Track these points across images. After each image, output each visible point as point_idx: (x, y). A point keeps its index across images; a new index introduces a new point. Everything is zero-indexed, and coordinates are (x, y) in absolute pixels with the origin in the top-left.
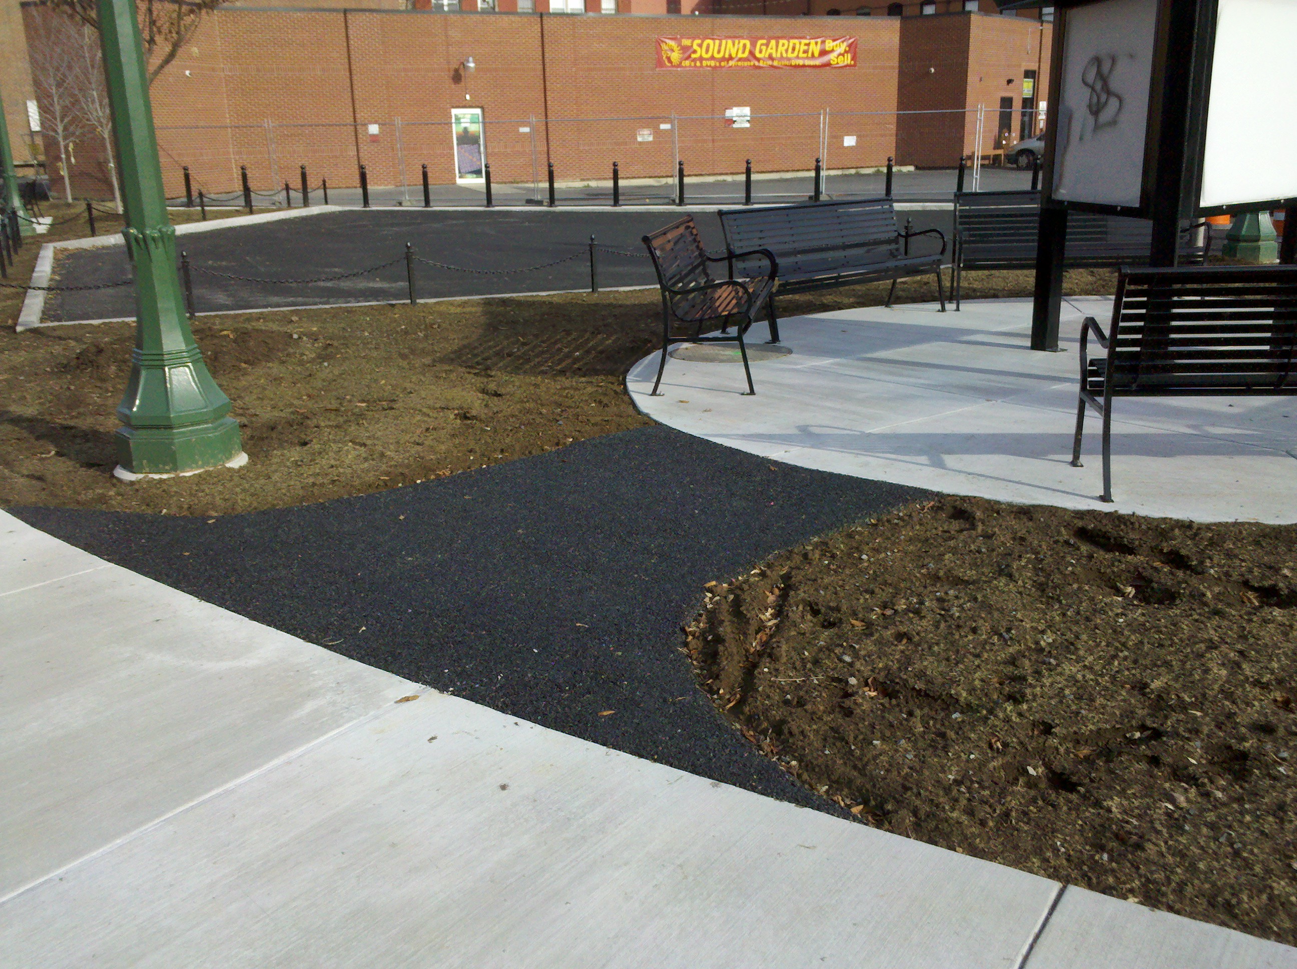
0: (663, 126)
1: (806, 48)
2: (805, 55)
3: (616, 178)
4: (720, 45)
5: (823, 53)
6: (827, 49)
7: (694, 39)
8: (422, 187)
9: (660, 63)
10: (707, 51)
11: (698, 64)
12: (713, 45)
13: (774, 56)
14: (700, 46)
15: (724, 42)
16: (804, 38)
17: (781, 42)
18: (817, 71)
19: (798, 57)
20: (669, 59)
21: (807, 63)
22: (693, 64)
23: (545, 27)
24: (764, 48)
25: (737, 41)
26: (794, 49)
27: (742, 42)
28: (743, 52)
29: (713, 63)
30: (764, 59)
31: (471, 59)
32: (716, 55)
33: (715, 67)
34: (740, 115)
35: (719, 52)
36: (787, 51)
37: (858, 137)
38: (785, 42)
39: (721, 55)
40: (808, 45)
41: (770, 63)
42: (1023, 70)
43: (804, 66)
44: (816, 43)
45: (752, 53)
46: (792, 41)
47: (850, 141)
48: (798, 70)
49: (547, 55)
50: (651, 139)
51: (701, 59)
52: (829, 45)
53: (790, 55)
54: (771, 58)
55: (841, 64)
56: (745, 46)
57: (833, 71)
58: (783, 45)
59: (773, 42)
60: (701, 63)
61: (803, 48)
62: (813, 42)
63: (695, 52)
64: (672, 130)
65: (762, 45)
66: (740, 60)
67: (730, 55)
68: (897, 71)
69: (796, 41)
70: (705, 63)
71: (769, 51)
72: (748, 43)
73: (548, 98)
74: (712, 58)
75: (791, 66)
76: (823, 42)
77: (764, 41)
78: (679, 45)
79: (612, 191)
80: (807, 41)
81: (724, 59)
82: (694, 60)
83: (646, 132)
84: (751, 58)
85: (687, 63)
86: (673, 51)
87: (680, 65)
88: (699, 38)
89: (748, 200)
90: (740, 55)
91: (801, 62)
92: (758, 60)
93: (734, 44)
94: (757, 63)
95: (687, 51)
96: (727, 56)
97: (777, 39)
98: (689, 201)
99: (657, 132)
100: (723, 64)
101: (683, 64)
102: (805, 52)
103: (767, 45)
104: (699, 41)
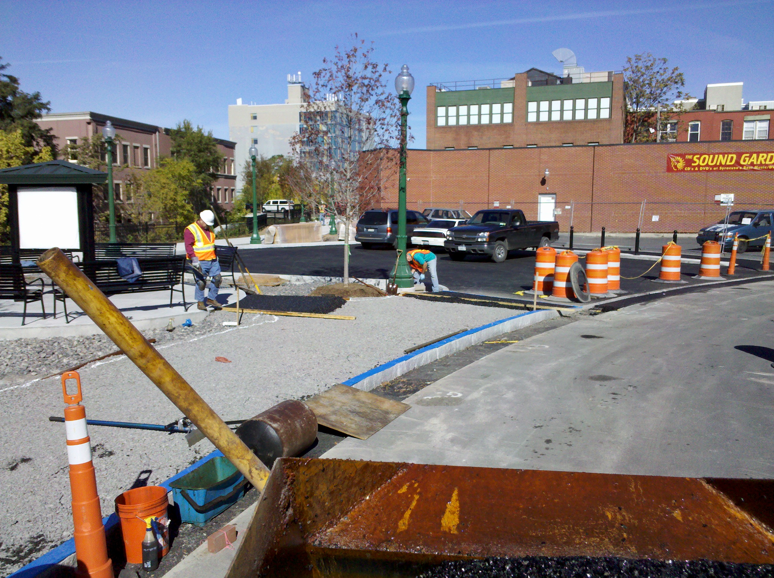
4: (713, 158)
7: (694, 155)
9: (669, 169)
10: (704, 162)
11: (696, 169)
12: (708, 158)
13: (755, 163)
14: (699, 159)
15: (716, 156)
17: (761, 155)
19: (773, 164)
20: (676, 167)
23: (596, 152)
24: (747, 159)
25: (726, 156)
26: (771, 159)
27: (730, 156)
28: (731, 161)
29: (707, 168)
30: (746, 166)
31: (547, 170)
32: (710, 164)
33: (708, 171)
34: (727, 198)
35: (712, 162)
36: (765, 160)
38: (765, 155)
39: (714, 164)
41: (752, 167)
46: (770, 155)
49: (595, 167)
51: (699, 166)
53: (767, 162)
54: (752, 164)
56: (732, 158)
58: (763, 157)
59: (755, 156)
60: (699, 168)
63: (695, 162)
65: (746, 157)
66: (729, 166)
67: (721, 163)
69: (773, 154)
70: (701, 168)
71: (751, 160)
72: (735, 156)
73: (594, 189)
74: (707, 165)
75: (768, 169)
77: (748, 155)
78: (684, 159)
81: (715, 166)
82: (694, 167)
84: (737, 165)
85: (689, 169)
86: (678, 162)
87: (683, 170)
88: (697, 154)
90: (728, 163)
92: (743, 166)
93: (724, 157)
94: (741, 168)
95: (689, 162)
96: (718, 164)
97: (759, 153)
100: (715, 169)
101: (686, 169)
103: (750, 157)
104: (698, 156)
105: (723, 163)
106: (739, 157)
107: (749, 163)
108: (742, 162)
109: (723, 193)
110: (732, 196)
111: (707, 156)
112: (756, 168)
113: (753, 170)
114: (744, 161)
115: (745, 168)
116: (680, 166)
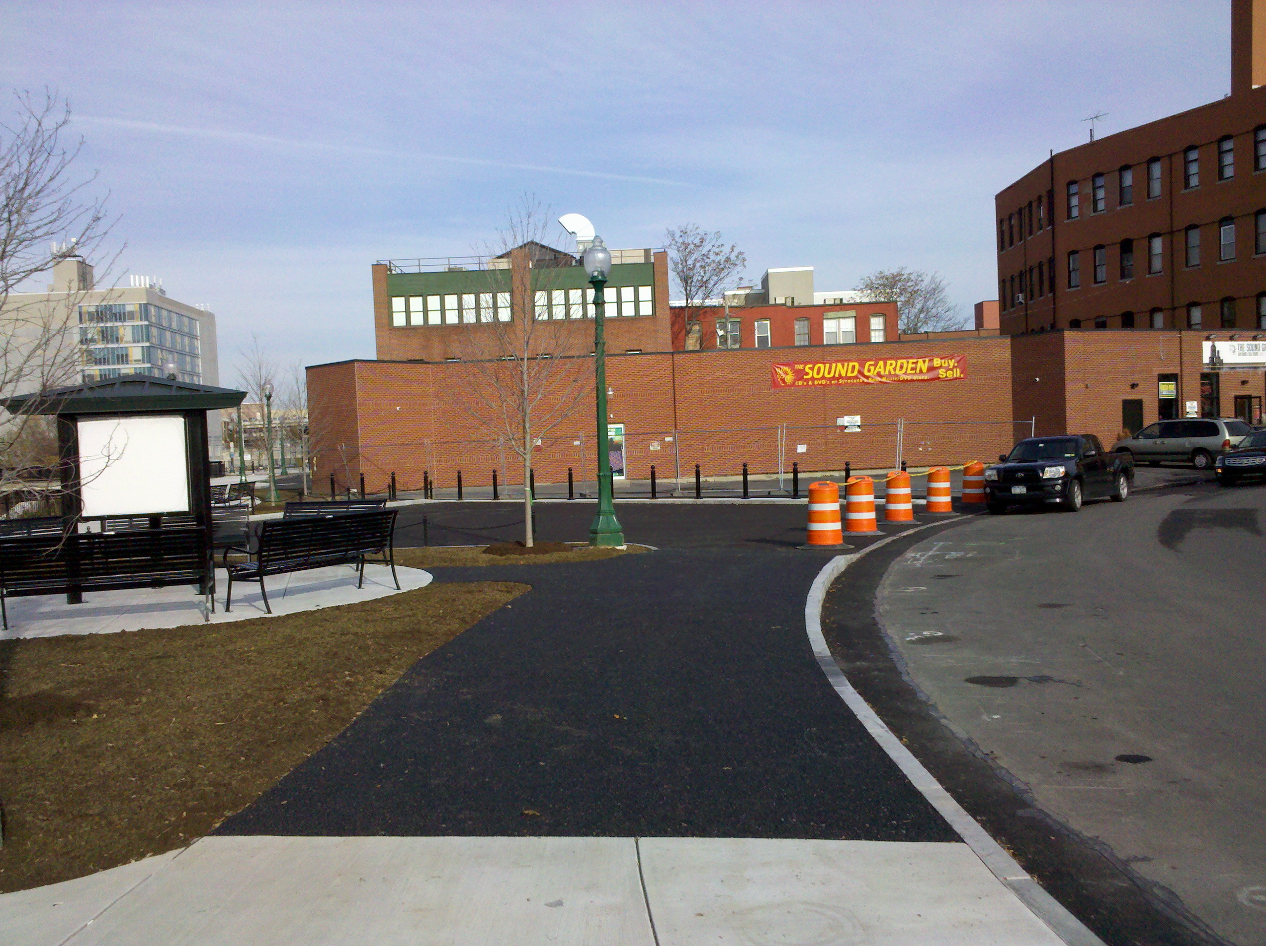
0: (667, 439)
1: (914, 366)
2: (913, 372)
4: (830, 368)
5: (931, 369)
6: (935, 365)
7: (806, 363)
9: (775, 384)
10: (818, 373)
11: (810, 383)
12: (824, 369)
13: (882, 373)
14: (812, 369)
15: (834, 365)
16: (911, 358)
17: (889, 362)
18: (926, 384)
19: (906, 373)
20: (783, 380)
21: (915, 378)
22: (805, 383)
23: (676, 362)
24: (872, 368)
25: (846, 364)
26: (902, 367)
27: (851, 364)
28: (853, 372)
29: (824, 382)
30: (873, 377)
31: (610, 389)
32: (826, 375)
33: (824, 386)
34: (852, 422)
35: (829, 373)
36: (895, 369)
37: (808, 445)
38: (894, 362)
39: (832, 375)
40: (916, 363)
42: (1156, 374)
43: (912, 380)
44: (924, 362)
45: (861, 373)
46: (899, 362)
47: (802, 449)
48: (906, 384)
49: (677, 383)
50: (659, 448)
51: (813, 379)
52: (937, 362)
53: (898, 372)
54: (879, 374)
55: (950, 377)
56: (854, 367)
57: (943, 383)
58: (891, 364)
59: (881, 363)
60: (813, 382)
61: (911, 366)
62: (920, 361)
63: (807, 374)
65: (870, 365)
66: (850, 378)
67: (840, 374)
68: (1010, 381)
69: (904, 361)
70: (816, 382)
71: (877, 370)
72: (856, 364)
73: (678, 414)
74: (823, 378)
75: (899, 381)
76: (931, 360)
77: (872, 363)
78: (793, 369)
80: (915, 361)
81: (834, 378)
82: (807, 380)
83: (656, 443)
84: (860, 376)
85: (800, 383)
86: (786, 374)
87: (793, 385)
88: (810, 363)
90: (849, 374)
91: (909, 378)
92: (867, 377)
93: (843, 367)
94: (866, 380)
95: (800, 375)
96: (837, 375)
97: (885, 360)
99: (663, 444)
100: (833, 382)
101: (796, 384)
102: (912, 369)
103: (875, 365)
104: (811, 366)
105: (843, 375)
106: (862, 365)
107: (875, 374)
108: (866, 373)
109: (846, 415)
110: (857, 419)
111: (822, 366)
112: (884, 380)
113: (881, 382)
114: (869, 371)
115: (870, 381)
116: (789, 378)
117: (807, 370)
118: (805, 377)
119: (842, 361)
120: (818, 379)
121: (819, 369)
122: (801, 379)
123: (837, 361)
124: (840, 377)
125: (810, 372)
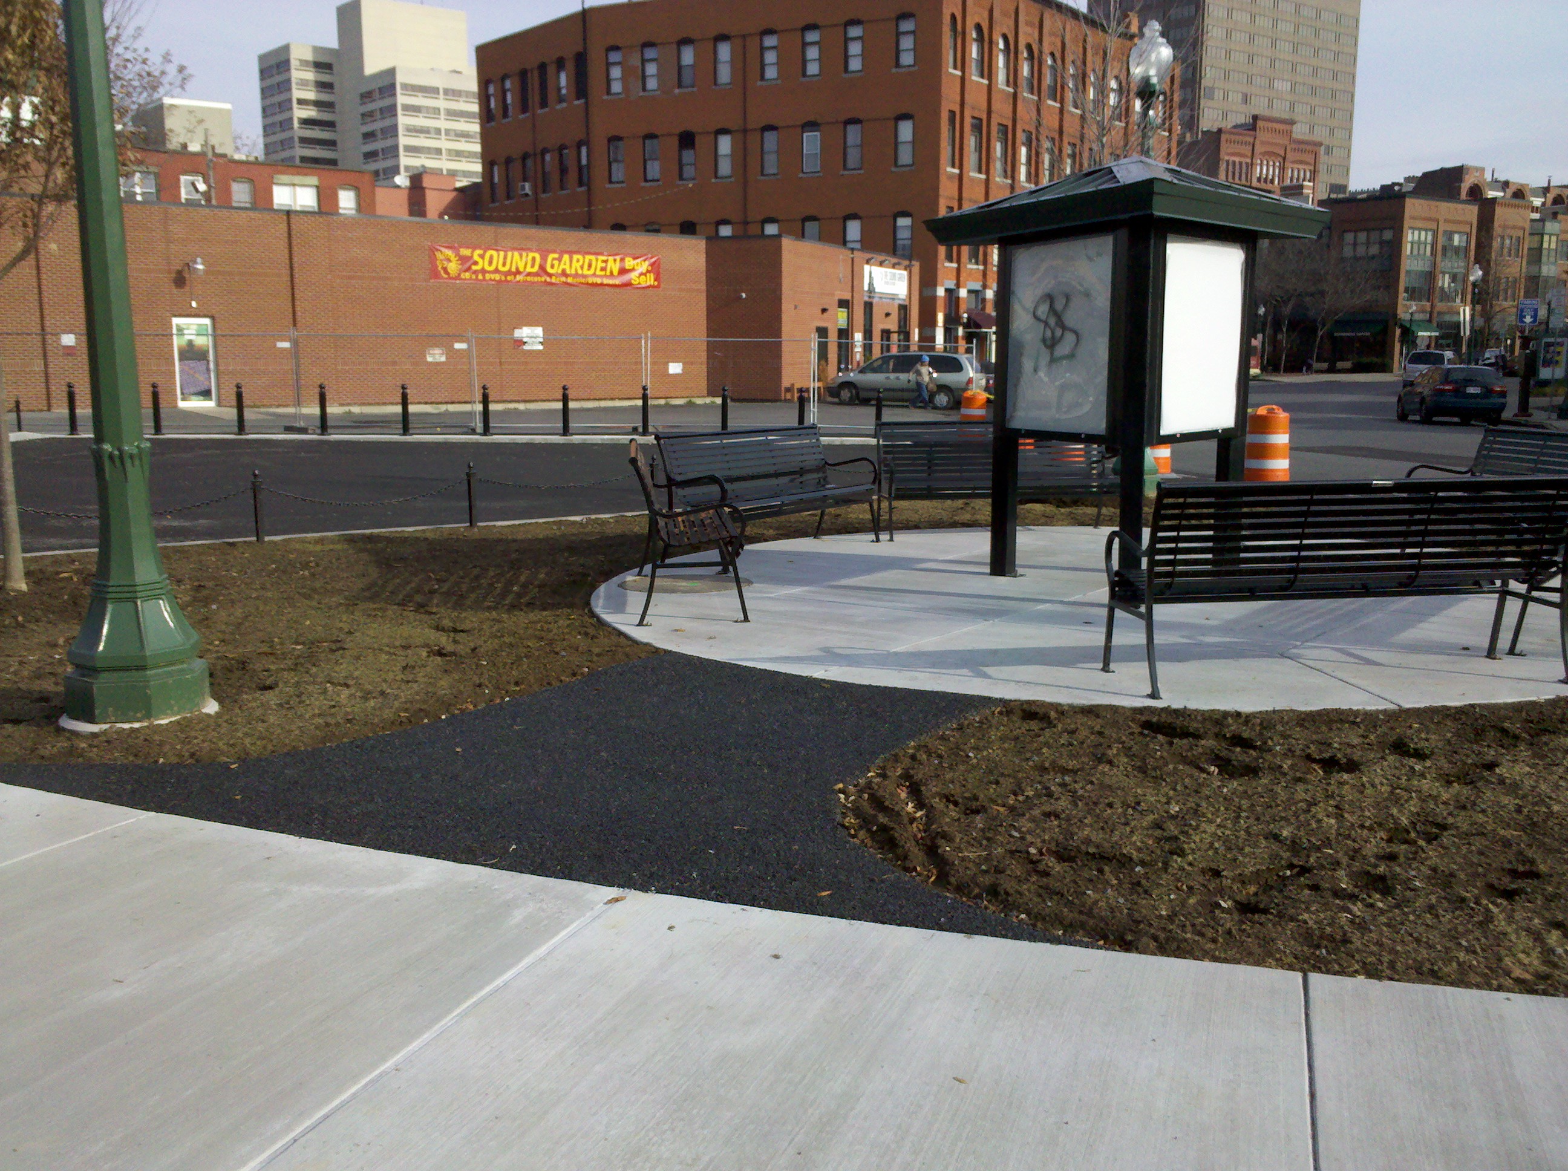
0: (458, 346)
1: (604, 265)
2: (603, 273)
3: (405, 403)
4: (505, 258)
5: (623, 271)
6: (627, 267)
7: (474, 248)
8: (151, 411)
9: (435, 274)
10: (490, 263)
11: (480, 277)
12: (497, 257)
13: (568, 272)
14: (482, 257)
15: (510, 254)
16: (601, 254)
17: (575, 257)
18: (617, 290)
19: (594, 275)
20: (445, 269)
21: (606, 281)
22: (474, 277)
23: (293, 226)
24: (556, 263)
25: (524, 254)
26: (590, 266)
27: (531, 255)
28: (533, 266)
29: (497, 277)
30: (557, 275)
31: (199, 260)
32: (501, 268)
33: (500, 281)
34: (532, 335)
35: (504, 265)
36: (582, 267)
37: (684, 364)
38: (580, 257)
39: (506, 269)
40: (606, 262)
41: (563, 279)
42: (836, 298)
43: (602, 285)
44: (615, 260)
45: (542, 268)
46: (588, 257)
47: (675, 368)
48: (596, 289)
49: (295, 259)
50: (443, 359)
51: (483, 271)
52: (629, 263)
53: (586, 272)
54: (564, 273)
55: (644, 284)
56: (534, 259)
57: (636, 291)
58: (578, 261)
59: (566, 257)
60: (484, 276)
61: (601, 265)
62: (611, 259)
63: (476, 263)
64: (469, 349)
65: (554, 259)
66: (529, 274)
67: (517, 268)
68: (704, 295)
69: (593, 257)
70: (488, 276)
71: (562, 266)
72: (537, 256)
73: (298, 308)
74: (496, 271)
75: (587, 284)
76: (622, 260)
77: (556, 256)
78: (457, 254)
79: (401, 419)
80: (604, 258)
81: (509, 273)
82: (475, 272)
83: (437, 351)
84: (542, 273)
85: (467, 275)
86: (449, 260)
87: (458, 277)
88: (480, 248)
89: (566, 431)
90: (529, 269)
91: (599, 281)
92: (550, 275)
93: (521, 256)
94: (548, 279)
95: (466, 262)
96: (514, 269)
97: (571, 253)
98: (495, 431)
99: (451, 353)
100: (509, 278)
101: (462, 276)
102: (603, 269)
103: (560, 259)
104: (481, 252)
105: (521, 269)
106: (544, 259)
107: (560, 271)
108: (549, 270)
109: (526, 326)
110: (539, 331)
111: (494, 253)
112: (570, 280)
113: (566, 283)
114: (552, 266)
115: (554, 280)
116: (453, 267)
117: (476, 258)
118: (474, 268)
119: (521, 249)
120: (489, 272)
121: (491, 257)
122: (468, 269)
123: (514, 249)
124: (518, 272)
125: (480, 260)
